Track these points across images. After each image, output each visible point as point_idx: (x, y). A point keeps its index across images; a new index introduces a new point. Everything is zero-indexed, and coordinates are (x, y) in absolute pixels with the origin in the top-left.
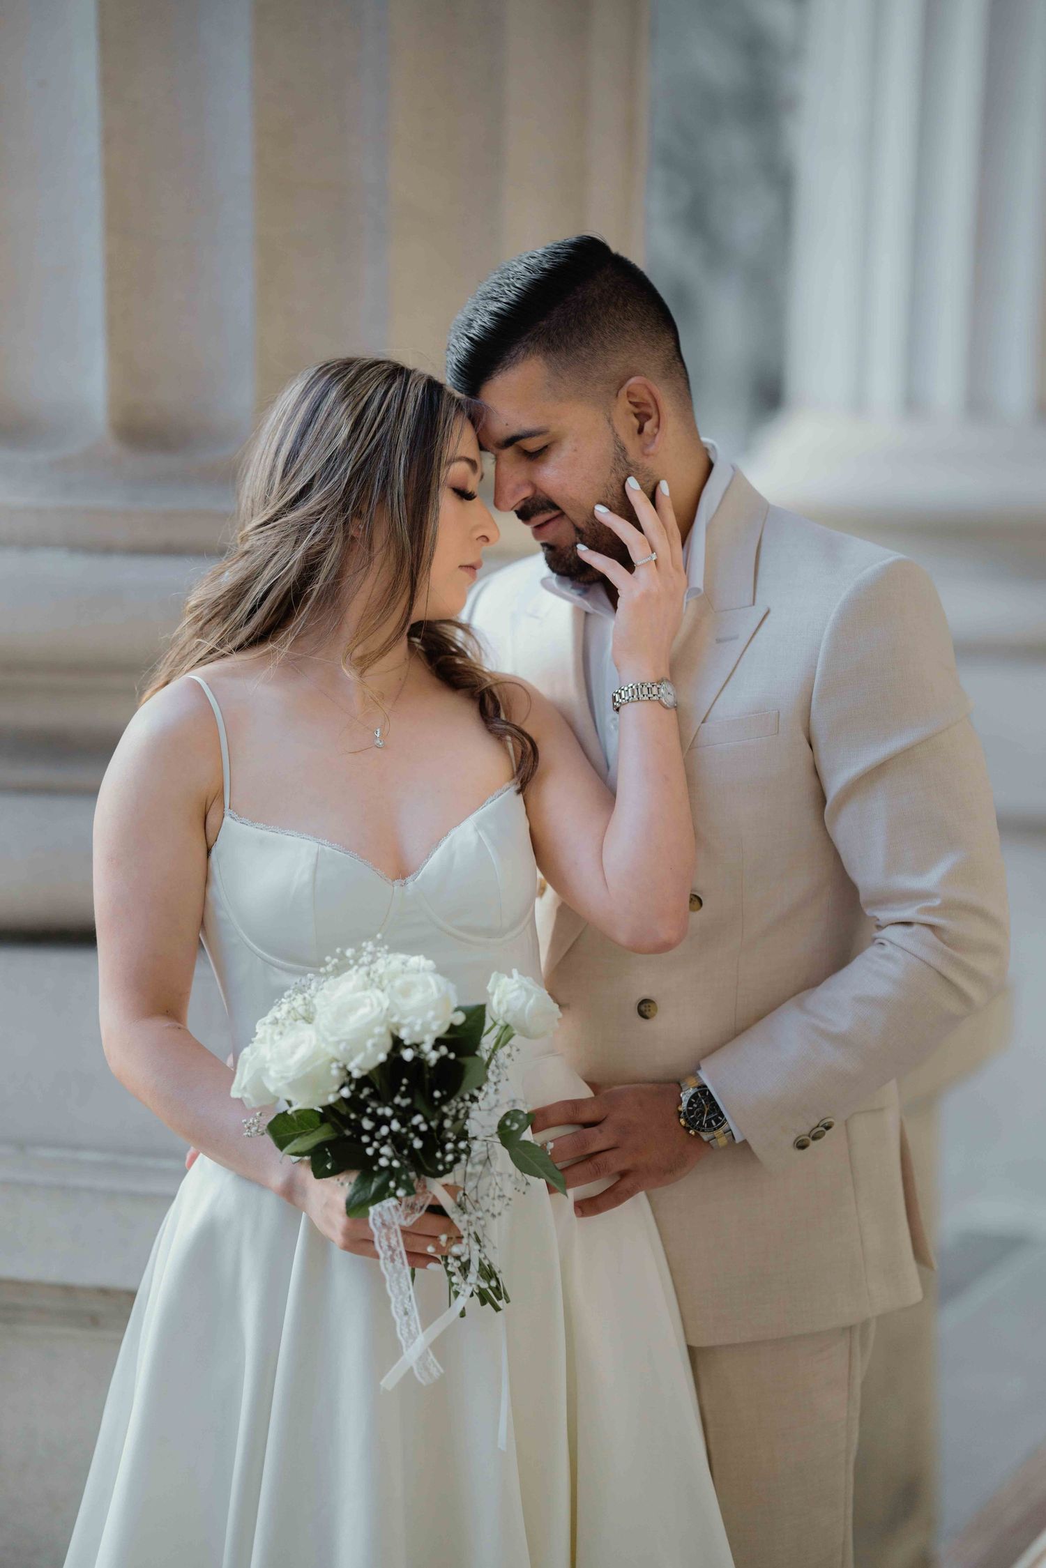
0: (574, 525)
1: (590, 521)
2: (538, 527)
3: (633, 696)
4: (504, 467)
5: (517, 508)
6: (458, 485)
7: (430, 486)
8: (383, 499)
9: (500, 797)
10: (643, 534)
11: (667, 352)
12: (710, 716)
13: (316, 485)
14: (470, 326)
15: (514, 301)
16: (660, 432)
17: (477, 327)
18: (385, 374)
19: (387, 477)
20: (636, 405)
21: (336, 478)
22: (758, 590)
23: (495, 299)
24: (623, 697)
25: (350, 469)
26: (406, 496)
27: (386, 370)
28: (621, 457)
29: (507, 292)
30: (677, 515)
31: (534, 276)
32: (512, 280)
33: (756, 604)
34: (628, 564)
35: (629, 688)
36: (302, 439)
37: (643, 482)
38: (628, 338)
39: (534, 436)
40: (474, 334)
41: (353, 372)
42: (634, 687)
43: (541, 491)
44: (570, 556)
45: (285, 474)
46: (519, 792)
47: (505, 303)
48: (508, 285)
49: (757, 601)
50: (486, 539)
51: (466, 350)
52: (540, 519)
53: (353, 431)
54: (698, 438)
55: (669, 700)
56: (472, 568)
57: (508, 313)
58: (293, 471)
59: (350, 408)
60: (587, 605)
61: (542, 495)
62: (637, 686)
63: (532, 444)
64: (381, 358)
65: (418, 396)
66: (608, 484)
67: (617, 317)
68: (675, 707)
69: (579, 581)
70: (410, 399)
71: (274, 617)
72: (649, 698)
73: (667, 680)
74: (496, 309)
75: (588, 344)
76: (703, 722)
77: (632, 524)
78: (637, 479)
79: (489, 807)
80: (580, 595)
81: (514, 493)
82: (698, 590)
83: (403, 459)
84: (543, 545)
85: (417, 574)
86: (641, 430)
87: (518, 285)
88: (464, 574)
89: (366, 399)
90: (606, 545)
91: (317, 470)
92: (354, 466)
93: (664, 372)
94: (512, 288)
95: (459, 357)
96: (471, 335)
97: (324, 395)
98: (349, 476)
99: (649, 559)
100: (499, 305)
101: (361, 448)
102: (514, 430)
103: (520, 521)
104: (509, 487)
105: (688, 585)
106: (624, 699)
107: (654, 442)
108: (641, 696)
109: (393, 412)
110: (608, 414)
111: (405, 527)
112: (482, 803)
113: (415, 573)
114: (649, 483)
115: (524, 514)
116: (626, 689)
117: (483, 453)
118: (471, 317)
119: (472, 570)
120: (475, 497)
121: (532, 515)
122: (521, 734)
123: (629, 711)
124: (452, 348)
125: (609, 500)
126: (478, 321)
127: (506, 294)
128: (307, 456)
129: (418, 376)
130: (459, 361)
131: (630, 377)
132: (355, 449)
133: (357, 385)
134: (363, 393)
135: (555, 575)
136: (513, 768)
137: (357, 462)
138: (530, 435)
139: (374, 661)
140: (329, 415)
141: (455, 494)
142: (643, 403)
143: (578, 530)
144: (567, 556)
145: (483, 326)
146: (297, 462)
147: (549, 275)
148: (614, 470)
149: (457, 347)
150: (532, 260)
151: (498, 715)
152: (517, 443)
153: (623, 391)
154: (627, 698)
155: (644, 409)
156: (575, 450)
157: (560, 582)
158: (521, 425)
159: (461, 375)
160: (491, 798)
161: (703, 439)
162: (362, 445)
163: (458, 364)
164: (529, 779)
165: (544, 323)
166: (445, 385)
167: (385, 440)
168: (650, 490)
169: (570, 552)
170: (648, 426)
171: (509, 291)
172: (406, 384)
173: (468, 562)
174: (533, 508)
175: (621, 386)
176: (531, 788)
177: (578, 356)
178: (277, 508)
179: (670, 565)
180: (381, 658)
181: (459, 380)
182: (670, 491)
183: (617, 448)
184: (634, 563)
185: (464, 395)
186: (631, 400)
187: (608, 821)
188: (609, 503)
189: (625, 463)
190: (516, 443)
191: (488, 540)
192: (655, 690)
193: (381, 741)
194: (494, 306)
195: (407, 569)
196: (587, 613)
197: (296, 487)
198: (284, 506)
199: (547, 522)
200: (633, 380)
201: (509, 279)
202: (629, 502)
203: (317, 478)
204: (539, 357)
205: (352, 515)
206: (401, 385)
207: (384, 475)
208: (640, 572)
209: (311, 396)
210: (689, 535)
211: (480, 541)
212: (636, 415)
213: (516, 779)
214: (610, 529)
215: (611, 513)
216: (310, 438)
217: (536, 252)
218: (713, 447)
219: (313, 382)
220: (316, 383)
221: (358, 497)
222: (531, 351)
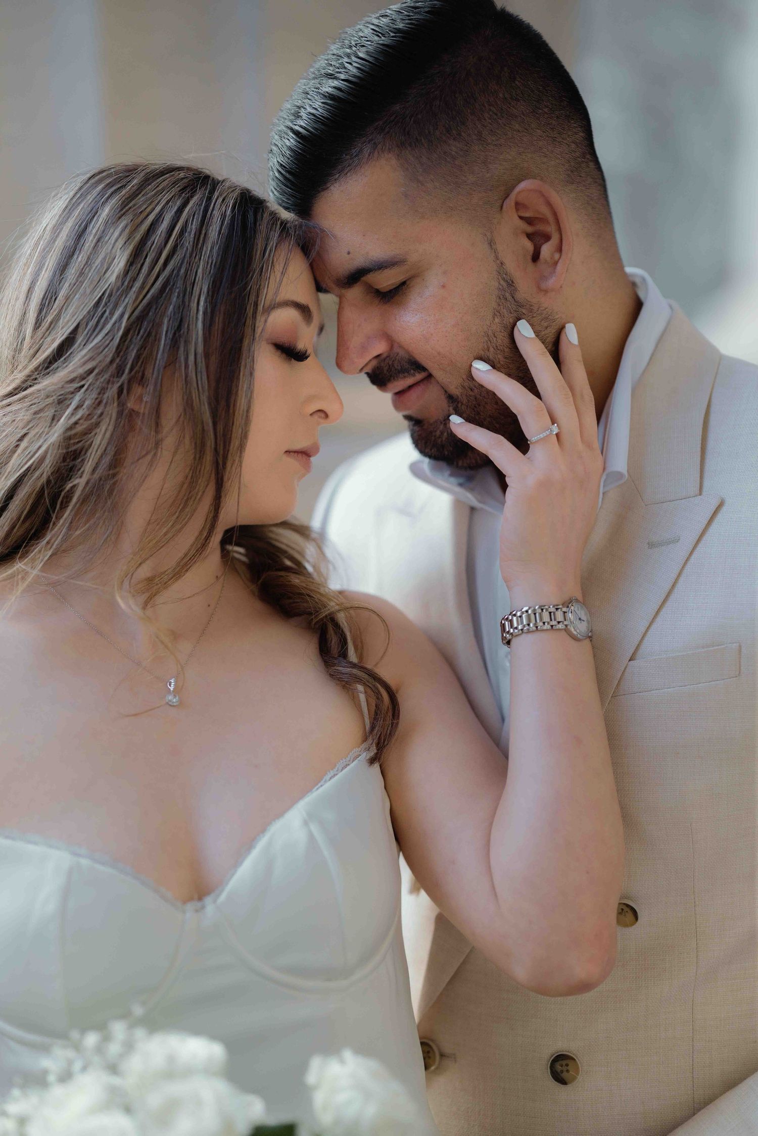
0: (446, 392)
1: (466, 384)
2: (399, 394)
3: (529, 625)
4: (350, 314)
5: (369, 369)
6: (284, 339)
7: (241, 341)
8: (172, 361)
9: (344, 771)
10: (541, 400)
11: (573, 146)
12: (640, 652)
13: (80, 339)
14: (297, 116)
15: (355, 76)
16: (563, 256)
17: (304, 116)
18: (181, 185)
19: (179, 327)
20: (529, 221)
21: (108, 327)
22: (707, 475)
23: (331, 76)
24: (515, 625)
25: (126, 316)
26: (207, 355)
27: (182, 179)
28: (507, 295)
29: (347, 65)
30: (590, 374)
31: (384, 40)
32: (354, 48)
33: (704, 493)
34: (521, 443)
35: (523, 613)
36: (61, 275)
37: (540, 328)
38: (517, 126)
39: (386, 267)
40: (301, 126)
41: (135, 182)
42: (530, 612)
43: (401, 347)
44: (442, 433)
45: (38, 324)
46: (372, 761)
47: (342, 80)
48: (348, 56)
49: (705, 489)
50: (323, 414)
51: (290, 148)
52: (401, 384)
53: (131, 263)
54: (621, 267)
55: (581, 628)
56: (305, 454)
57: (349, 94)
58: (49, 318)
59: (127, 231)
60: (471, 498)
61: (402, 353)
62: (535, 610)
63: (386, 280)
64: (179, 163)
65: (225, 216)
66: (490, 333)
67: (501, 95)
68: (590, 637)
69: (457, 466)
70: (215, 220)
71: (27, 524)
72: (552, 626)
73: (577, 601)
74: (330, 90)
75: (460, 134)
76: (630, 660)
77: (526, 387)
78: (532, 325)
79: (327, 786)
80: (461, 485)
81: (364, 348)
82: (620, 475)
83: (202, 303)
84: (408, 418)
85: (224, 464)
86: (536, 257)
87: (361, 55)
88: (293, 463)
89: (151, 218)
90: (490, 416)
91: (81, 317)
92: (133, 312)
93: (568, 175)
94: (354, 59)
95: (281, 159)
96: (297, 128)
97: (93, 213)
98: (125, 327)
99: (548, 433)
100: (336, 83)
101: (142, 287)
102: (359, 261)
103: (374, 388)
104: (355, 341)
105: (604, 469)
106: (516, 628)
107: (554, 272)
108: (540, 624)
109: (189, 238)
110: (488, 234)
111: (204, 398)
112: (317, 782)
113: (221, 462)
114: (549, 330)
115: (379, 378)
116: (519, 614)
117: (322, 296)
118: (299, 103)
119: (305, 457)
120: (307, 358)
121: (389, 380)
122: (374, 679)
123: (524, 645)
124: (274, 148)
125: (491, 355)
126: (308, 107)
127: (345, 68)
128: (67, 298)
129: (229, 188)
130: (281, 165)
131: (519, 182)
132: (134, 289)
133: (140, 199)
134: (148, 210)
135: (427, 460)
136: (365, 728)
137: (135, 309)
138: (381, 266)
139: (166, 585)
140: (98, 241)
141: (279, 353)
142: (537, 218)
143: (451, 398)
144: (438, 433)
145: (313, 115)
146: (55, 306)
147: (402, 37)
148: (497, 313)
149: (279, 145)
150: (384, 20)
151: (344, 655)
152: (364, 279)
153: (510, 203)
154: (520, 627)
155: (541, 227)
156: (444, 287)
157: (433, 469)
158: (367, 253)
159: (287, 186)
160: (332, 773)
161: (629, 270)
162: (144, 283)
163: (280, 169)
164: (386, 743)
165: (397, 107)
166: (267, 200)
167: (178, 275)
168: (551, 338)
169: (442, 427)
170: (546, 250)
171: (350, 64)
172: (209, 199)
173: (298, 446)
174: (389, 370)
175: (507, 196)
176: (391, 755)
177: (445, 153)
178: (27, 372)
179: (579, 439)
180: (177, 580)
181: (283, 193)
182: (579, 337)
183: (502, 282)
184: (527, 440)
185: (292, 215)
186: (523, 215)
187: (497, 799)
188: (491, 357)
189: (513, 302)
190: (362, 279)
191: (327, 416)
192: (559, 616)
193: (175, 696)
194: (328, 86)
195: (209, 457)
196: (473, 509)
197: (53, 340)
198: (36, 369)
199: (410, 387)
200: (523, 185)
201: (350, 47)
202: (521, 356)
203: (80, 330)
204: (390, 155)
205: (130, 381)
206: (201, 200)
207: (177, 324)
208: (536, 451)
209: (76, 213)
210: (608, 401)
211: (316, 417)
212: (529, 236)
213: (370, 741)
214: (494, 394)
215: (495, 371)
216: (72, 273)
217: (389, 9)
218: (644, 280)
219: (81, 193)
220: (83, 196)
221: (138, 357)
222: (380, 146)
